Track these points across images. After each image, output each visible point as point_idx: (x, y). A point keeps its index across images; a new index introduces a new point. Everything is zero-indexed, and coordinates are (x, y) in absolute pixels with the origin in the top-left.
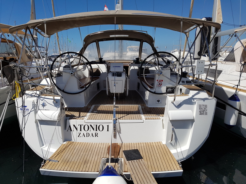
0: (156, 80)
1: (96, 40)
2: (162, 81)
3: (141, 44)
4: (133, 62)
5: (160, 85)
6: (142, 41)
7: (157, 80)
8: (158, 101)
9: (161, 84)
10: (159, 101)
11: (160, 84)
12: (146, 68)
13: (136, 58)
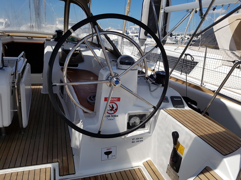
0: (103, 99)
2: (119, 99)
3: (67, 6)
4: (52, 37)
5: (113, 111)
6: (68, 0)
7: (106, 99)
8: (108, 153)
9: (116, 109)
10: (110, 152)
11: (113, 108)
12: (76, 51)
13: (56, 31)
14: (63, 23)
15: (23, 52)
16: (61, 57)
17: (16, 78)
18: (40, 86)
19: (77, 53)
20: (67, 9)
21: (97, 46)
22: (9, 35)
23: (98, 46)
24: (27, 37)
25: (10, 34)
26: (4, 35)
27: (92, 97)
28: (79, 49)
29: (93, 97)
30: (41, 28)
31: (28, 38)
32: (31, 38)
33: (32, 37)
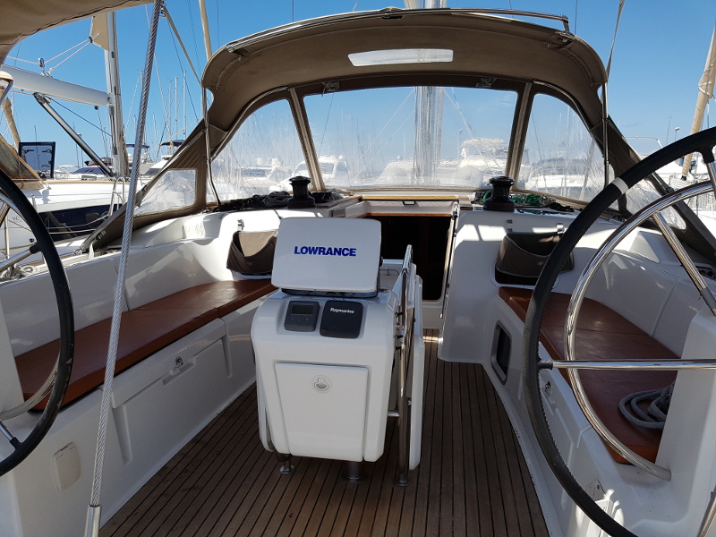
1: (290, 86)
3: (524, 104)
4: (473, 196)
6: (528, 87)
13: (492, 181)
14: (506, 155)
15: (409, 247)
16: (502, 256)
17: (403, 324)
18: (432, 336)
19: (551, 242)
20: (522, 113)
21: (614, 218)
22: (360, 199)
23: (619, 217)
24: (403, 201)
25: (364, 196)
26: (352, 199)
27: (633, 402)
28: (559, 230)
29: (638, 403)
30: (431, 171)
31: (406, 202)
32: (413, 203)
33: (415, 201)
